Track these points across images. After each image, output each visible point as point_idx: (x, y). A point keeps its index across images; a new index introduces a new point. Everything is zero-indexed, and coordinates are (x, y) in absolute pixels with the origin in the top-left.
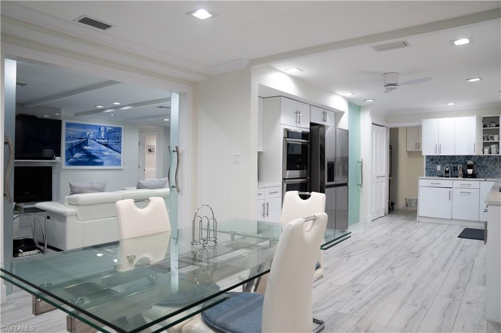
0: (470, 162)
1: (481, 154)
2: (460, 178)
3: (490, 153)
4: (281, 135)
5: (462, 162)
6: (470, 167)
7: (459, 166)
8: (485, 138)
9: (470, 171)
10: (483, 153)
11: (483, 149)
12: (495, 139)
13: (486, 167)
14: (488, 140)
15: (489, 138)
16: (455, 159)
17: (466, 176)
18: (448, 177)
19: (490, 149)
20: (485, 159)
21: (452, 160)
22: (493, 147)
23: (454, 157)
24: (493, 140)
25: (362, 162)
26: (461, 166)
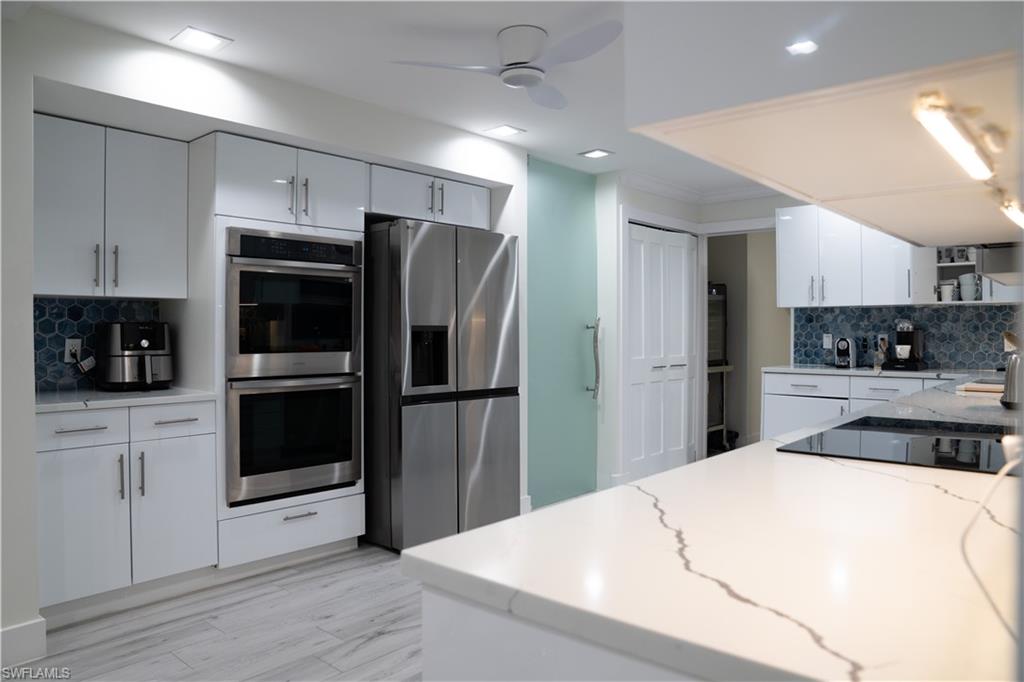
0: (906, 326)
1: (933, 300)
2: (877, 371)
3: (960, 299)
4: (218, 248)
5: (886, 324)
6: (904, 338)
7: (880, 336)
8: (943, 254)
9: (903, 351)
10: (940, 299)
11: (939, 286)
12: (970, 258)
13: (952, 338)
14: (952, 261)
15: (955, 254)
16: (869, 317)
17: (892, 363)
18: (847, 367)
19: (959, 285)
20: (950, 316)
21: (861, 318)
22: (967, 279)
23: (866, 311)
24: (967, 259)
25: (595, 328)
26: (886, 336)
